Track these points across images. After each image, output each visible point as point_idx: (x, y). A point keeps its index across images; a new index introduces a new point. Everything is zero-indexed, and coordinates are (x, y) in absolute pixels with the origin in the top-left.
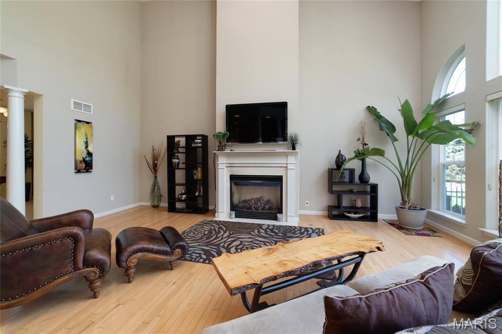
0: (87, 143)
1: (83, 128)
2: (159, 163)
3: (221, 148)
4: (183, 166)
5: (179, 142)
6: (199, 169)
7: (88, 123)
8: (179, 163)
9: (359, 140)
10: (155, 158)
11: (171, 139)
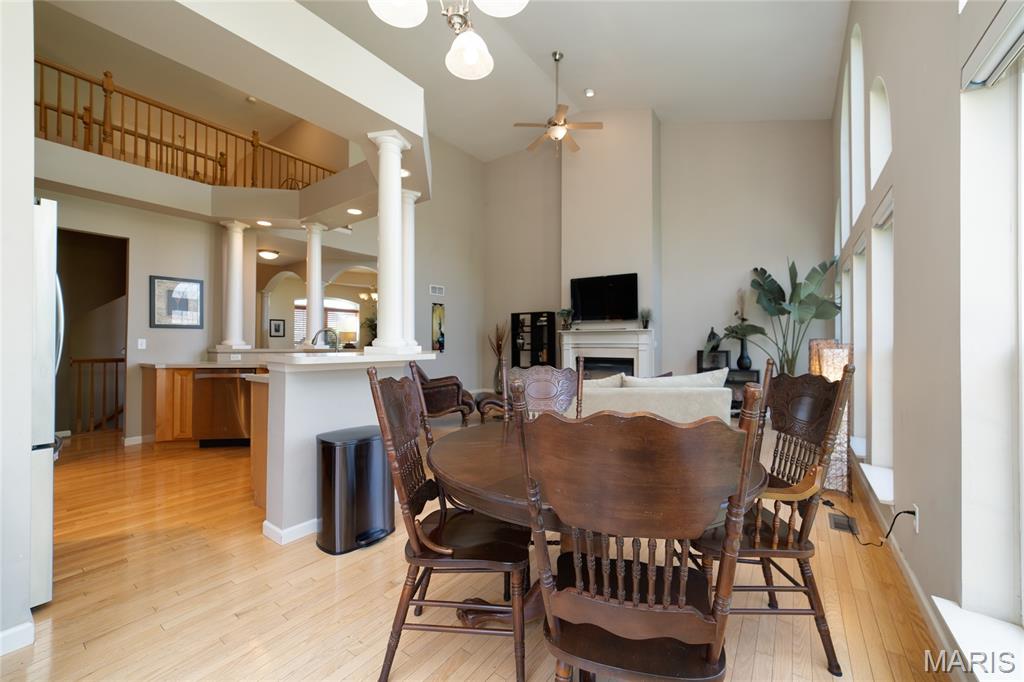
0: (440, 324)
1: (438, 310)
2: (503, 343)
3: (566, 327)
4: (527, 347)
5: (523, 320)
6: (545, 351)
7: (441, 305)
8: (523, 344)
9: (736, 313)
10: (499, 339)
11: (515, 317)
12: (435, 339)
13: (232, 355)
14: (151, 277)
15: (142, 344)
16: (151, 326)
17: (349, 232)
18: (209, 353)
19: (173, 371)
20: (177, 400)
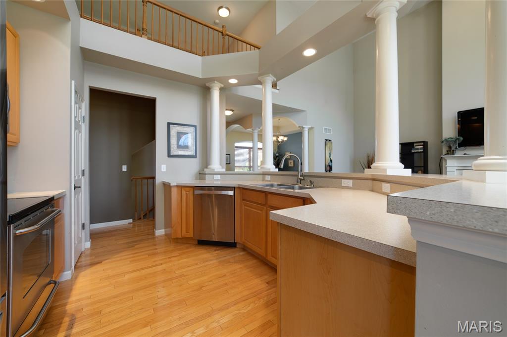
0: (330, 154)
1: (328, 144)
3: (450, 152)
7: (330, 140)
12: (327, 164)
13: (215, 176)
14: (168, 123)
15: (164, 168)
16: (168, 157)
17: (277, 91)
18: (200, 174)
19: (181, 187)
20: (184, 209)
